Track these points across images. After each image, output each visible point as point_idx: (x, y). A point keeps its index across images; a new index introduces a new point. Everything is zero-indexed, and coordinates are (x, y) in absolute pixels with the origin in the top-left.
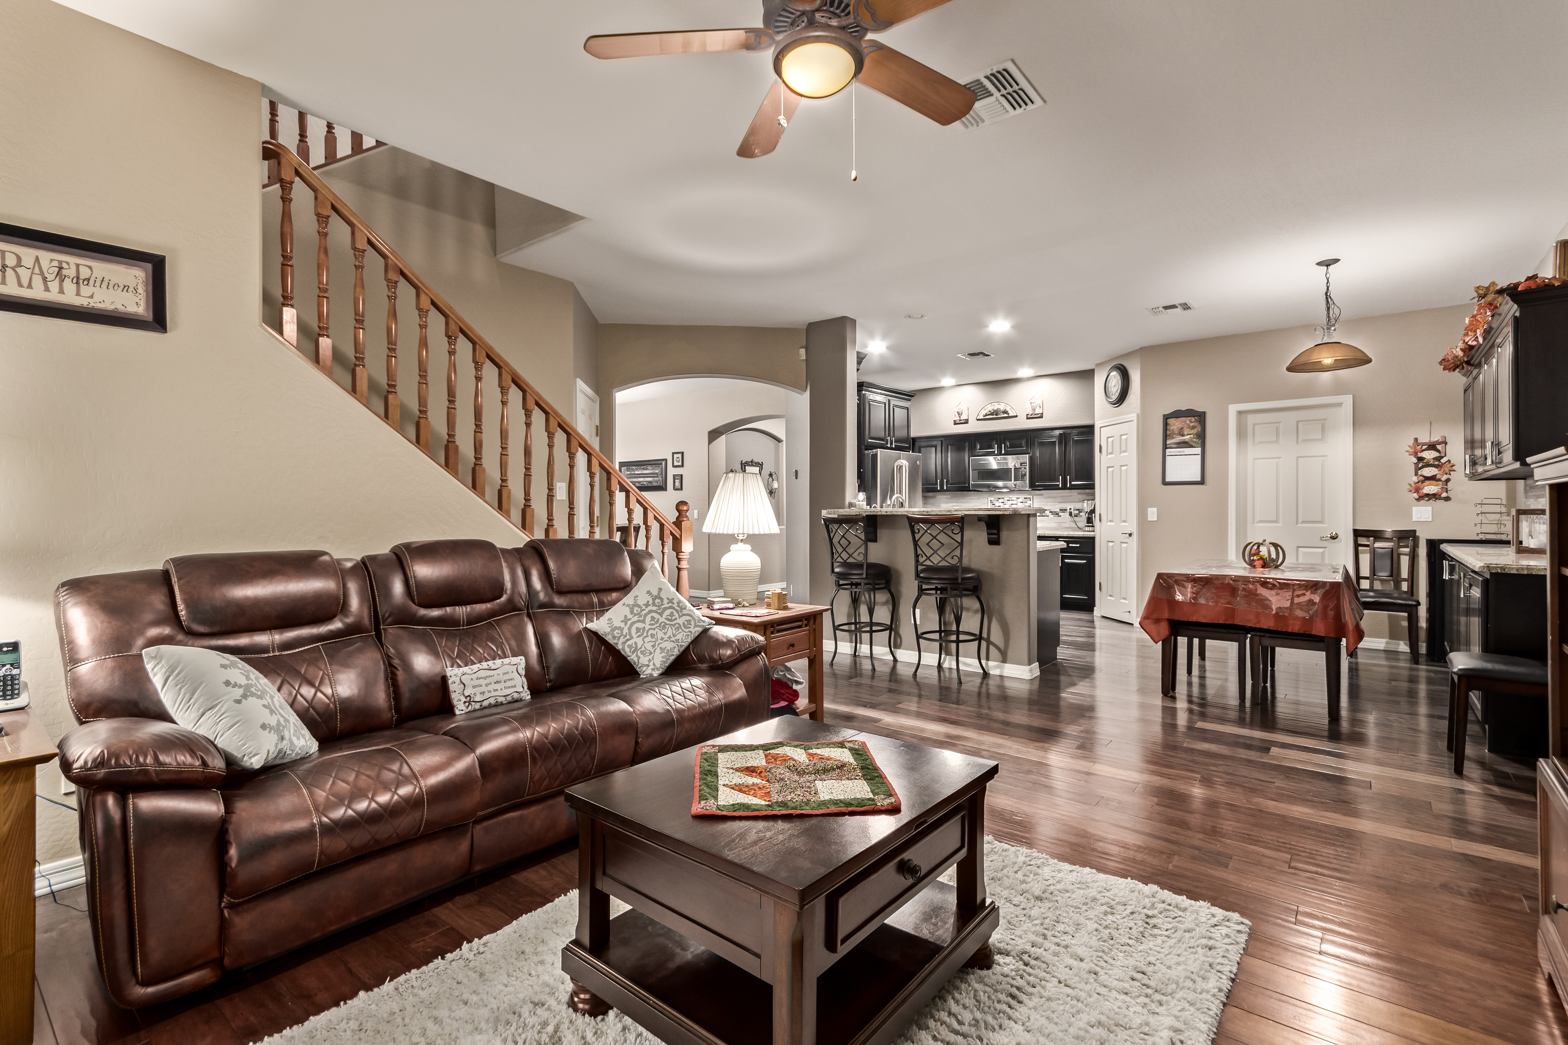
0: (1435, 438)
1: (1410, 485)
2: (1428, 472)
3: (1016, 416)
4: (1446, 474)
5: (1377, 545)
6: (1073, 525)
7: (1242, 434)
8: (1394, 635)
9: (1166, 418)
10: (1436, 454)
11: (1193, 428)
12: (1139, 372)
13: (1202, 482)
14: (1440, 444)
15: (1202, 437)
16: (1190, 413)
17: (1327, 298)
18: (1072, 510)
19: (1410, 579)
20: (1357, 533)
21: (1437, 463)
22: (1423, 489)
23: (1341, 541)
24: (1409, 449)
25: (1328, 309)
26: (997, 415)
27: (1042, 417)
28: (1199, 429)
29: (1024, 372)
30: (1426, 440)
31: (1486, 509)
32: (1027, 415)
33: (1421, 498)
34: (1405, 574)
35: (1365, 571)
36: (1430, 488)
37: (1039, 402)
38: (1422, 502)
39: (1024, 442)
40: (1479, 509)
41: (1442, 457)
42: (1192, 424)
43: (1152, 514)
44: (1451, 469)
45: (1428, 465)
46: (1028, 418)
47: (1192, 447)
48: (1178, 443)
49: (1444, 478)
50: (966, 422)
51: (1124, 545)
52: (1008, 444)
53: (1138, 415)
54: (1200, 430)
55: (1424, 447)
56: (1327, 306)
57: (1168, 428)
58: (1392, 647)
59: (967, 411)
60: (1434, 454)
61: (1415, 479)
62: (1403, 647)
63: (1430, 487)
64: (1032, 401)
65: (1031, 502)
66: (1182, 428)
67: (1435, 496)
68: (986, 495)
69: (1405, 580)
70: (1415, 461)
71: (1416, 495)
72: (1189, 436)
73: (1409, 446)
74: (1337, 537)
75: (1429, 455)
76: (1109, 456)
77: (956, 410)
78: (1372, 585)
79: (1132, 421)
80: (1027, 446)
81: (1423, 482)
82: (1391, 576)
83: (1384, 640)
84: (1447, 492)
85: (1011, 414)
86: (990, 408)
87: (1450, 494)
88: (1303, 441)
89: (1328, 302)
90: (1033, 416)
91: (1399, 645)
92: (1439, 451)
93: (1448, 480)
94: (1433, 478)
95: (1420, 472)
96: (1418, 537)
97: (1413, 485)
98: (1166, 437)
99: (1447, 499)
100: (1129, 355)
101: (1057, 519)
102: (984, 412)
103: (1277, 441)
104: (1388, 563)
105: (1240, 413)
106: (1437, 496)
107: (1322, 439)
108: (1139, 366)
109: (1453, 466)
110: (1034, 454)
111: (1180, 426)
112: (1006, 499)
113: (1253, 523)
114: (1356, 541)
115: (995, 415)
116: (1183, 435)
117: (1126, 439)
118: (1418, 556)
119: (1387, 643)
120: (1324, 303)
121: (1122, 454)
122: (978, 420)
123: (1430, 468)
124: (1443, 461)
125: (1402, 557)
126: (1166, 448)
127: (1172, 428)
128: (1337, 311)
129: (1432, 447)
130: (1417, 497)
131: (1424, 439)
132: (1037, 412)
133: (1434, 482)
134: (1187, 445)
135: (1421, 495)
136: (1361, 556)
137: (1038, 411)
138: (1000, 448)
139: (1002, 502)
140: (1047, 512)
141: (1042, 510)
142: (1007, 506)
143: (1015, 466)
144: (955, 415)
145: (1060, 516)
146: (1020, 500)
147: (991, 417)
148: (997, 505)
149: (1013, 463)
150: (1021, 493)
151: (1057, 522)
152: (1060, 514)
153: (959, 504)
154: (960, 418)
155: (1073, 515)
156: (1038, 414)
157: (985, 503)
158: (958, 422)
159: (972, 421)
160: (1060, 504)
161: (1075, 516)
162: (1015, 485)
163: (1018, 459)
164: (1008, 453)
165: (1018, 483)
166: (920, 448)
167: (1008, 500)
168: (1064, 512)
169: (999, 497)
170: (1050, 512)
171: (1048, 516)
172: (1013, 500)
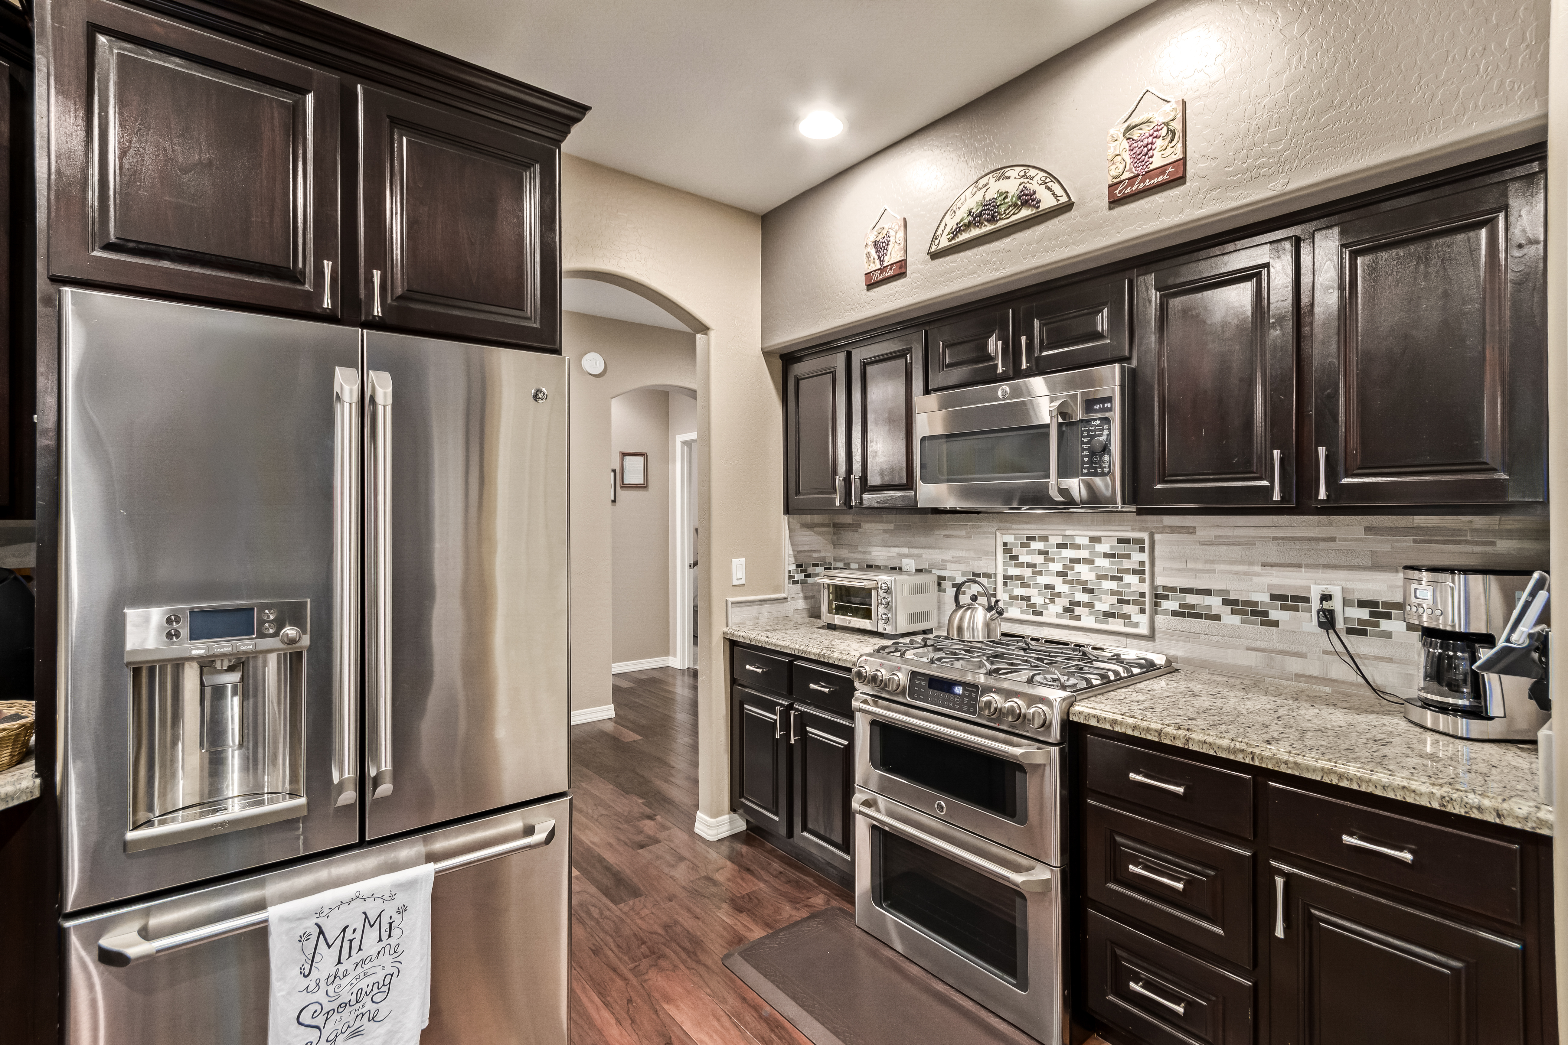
3: (1068, 207)
6: (1341, 671)
18: (1336, 605)
26: (992, 220)
27: (1178, 177)
32: (1115, 186)
37: (1163, 114)
46: (1117, 202)
50: (900, 271)
52: (1044, 332)
59: (901, 234)
64: (1133, 123)
65: (1145, 557)
68: (991, 525)
77: (872, 238)
85: (1047, 201)
86: (973, 201)
90: (1138, 186)
101: (1255, 631)
102: (954, 221)
112: (1054, 540)
115: (990, 222)
122: (937, 254)
132: (1157, 161)
137: (1164, 156)
138: (1012, 353)
139: (1040, 552)
140: (1214, 603)
141: (1190, 591)
142: (1057, 567)
143: (1063, 415)
144: (868, 255)
145: (1275, 624)
146: (1103, 548)
147: (975, 232)
148: (1024, 558)
149: (1056, 404)
150: (1105, 522)
151: (1258, 644)
152: (1275, 614)
153: (915, 551)
154: (882, 262)
155: (1340, 624)
156: (1162, 169)
157: (986, 553)
158: (877, 277)
159: (917, 261)
160: (1275, 571)
161: (1350, 631)
162: (1064, 492)
163: (1071, 384)
164: (1040, 368)
165: (1075, 485)
166: (798, 380)
167: (1060, 546)
168: (1296, 609)
169: (1031, 533)
170: (1226, 602)
171: (1217, 618)
172: (1078, 547)
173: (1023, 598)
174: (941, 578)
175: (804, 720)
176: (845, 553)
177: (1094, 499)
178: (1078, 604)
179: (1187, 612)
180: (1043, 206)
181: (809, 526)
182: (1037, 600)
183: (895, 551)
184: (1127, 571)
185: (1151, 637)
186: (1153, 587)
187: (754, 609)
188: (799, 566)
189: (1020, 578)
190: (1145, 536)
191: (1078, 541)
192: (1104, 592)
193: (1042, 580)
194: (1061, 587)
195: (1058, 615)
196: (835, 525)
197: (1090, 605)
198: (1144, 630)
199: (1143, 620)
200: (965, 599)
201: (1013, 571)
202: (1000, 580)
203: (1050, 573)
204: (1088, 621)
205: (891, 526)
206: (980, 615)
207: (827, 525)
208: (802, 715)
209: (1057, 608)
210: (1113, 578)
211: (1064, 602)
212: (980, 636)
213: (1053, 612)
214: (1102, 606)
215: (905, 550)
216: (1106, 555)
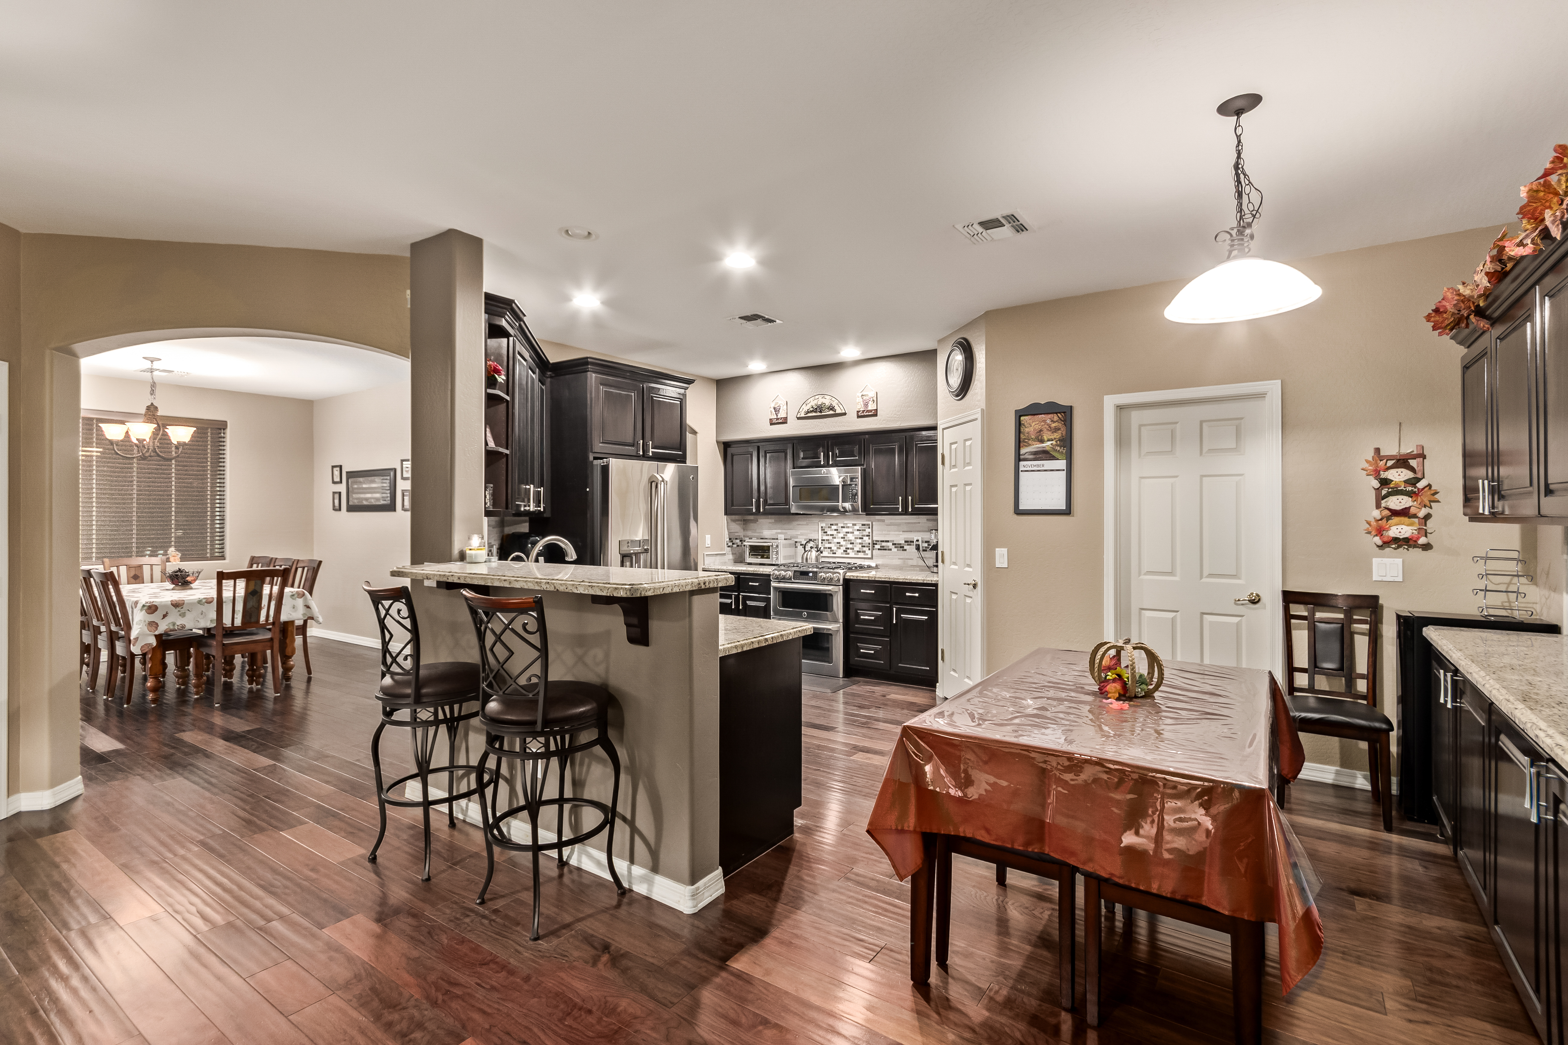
0: (1408, 448)
1: (1369, 523)
2: (1397, 502)
3: (845, 414)
4: (1425, 506)
5: (1319, 615)
6: (921, 563)
7: (1122, 441)
8: (1346, 762)
9: (1019, 414)
10: (1409, 475)
11: (1056, 430)
12: (984, 347)
13: (1067, 511)
14: (1414, 457)
15: (1067, 443)
16: (1051, 408)
17: (1237, 175)
18: (920, 543)
19: (1371, 677)
20: (1289, 597)
21: (1411, 489)
22: (1388, 530)
23: (1265, 608)
24: (1366, 465)
25: (1240, 195)
26: (821, 412)
27: (876, 415)
28: (1063, 431)
29: (849, 352)
30: (1394, 452)
31: (1492, 565)
32: (858, 412)
33: (1386, 544)
34: (1362, 665)
35: (1301, 659)
36: (1401, 529)
37: (872, 394)
38: (1387, 550)
39: (856, 448)
40: (1481, 567)
41: (1419, 480)
42: (1053, 425)
43: (1001, 558)
44: (1432, 498)
45: (1396, 492)
46: (859, 417)
47: (1053, 458)
48: (1035, 453)
49: (1422, 513)
50: (784, 421)
51: (968, 600)
52: (837, 452)
53: (982, 410)
54: (1064, 433)
55: (1390, 463)
56: (1237, 187)
57: (1022, 430)
58: (1344, 781)
59: (785, 407)
60: (1406, 474)
61: (1377, 514)
62: (1362, 782)
63: (1400, 527)
64: (864, 393)
65: (870, 530)
66: (1041, 431)
67: (1407, 542)
68: (815, 520)
69: (1362, 676)
70: (1376, 484)
71: (1378, 540)
72: (1049, 443)
73: (1367, 461)
74: (1259, 600)
75: (1398, 476)
76: (953, 470)
77: (773, 405)
78: (1311, 680)
79: (976, 419)
80: (860, 454)
81: (1388, 518)
82: (1341, 669)
83: (1333, 769)
84: (1426, 536)
85: (839, 411)
86: (813, 403)
87: (1431, 539)
88: (1211, 451)
89: (1239, 182)
90: (864, 413)
91: (1355, 777)
92: (1412, 469)
93: (1428, 517)
94: (1404, 513)
95: (1384, 503)
96: (1382, 606)
97: (1374, 523)
98: (1019, 443)
99: (1427, 547)
100: (972, 324)
101: (901, 554)
102: (806, 408)
103: (1172, 452)
104: (1335, 647)
105: (1120, 408)
106: (1411, 543)
107: (1236, 450)
108: (984, 338)
109: (1436, 493)
110: (869, 465)
111: (1038, 427)
112: (840, 525)
113: (1140, 574)
114: (1286, 609)
115: (819, 412)
116: (1042, 441)
117: (970, 445)
118: (1382, 636)
119: (1337, 773)
120: (1232, 184)
121: (967, 468)
122: (799, 418)
123: (1400, 497)
124: (1420, 485)
125: (1357, 637)
126: (1020, 460)
127: (1027, 430)
128: (1255, 197)
129: (1402, 462)
130: (1380, 543)
131: (1391, 449)
132: (870, 408)
133: (1406, 520)
134: (1048, 456)
135: (1386, 539)
136: (1295, 634)
137: (872, 406)
138: (827, 457)
139: (835, 530)
140: (890, 544)
141: (883, 541)
142: (841, 535)
143: (844, 482)
144: (771, 412)
145: (906, 550)
146: (857, 527)
147: (814, 414)
148: (829, 533)
149: (842, 478)
150: (857, 518)
151: (901, 557)
152: (905, 547)
153: (784, 531)
154: (777, 416)
155: (921, 549)
156: (871, 411)
157: (815, 531)
158: (775, 421)
159: (792, 419)
160: (905, 533)
161: (923, 550)
162: (844, 508)
163: (846, 471)
164: (836, 464)
165: (848, 505)
166: (732, 456)
167: (842, 527)
168: (910, 545)
169: (832, 523)
170: (893, 544)
171: (891, 550)
172: (848, 527)
173: (829, 548)
174: (796, 542)
175: (745, 598)
176: (749, 533)
177: (854, 510)
178: (848, 548)
179: (882, 549)
180: (837, 412)
181: (734, 521)
182: (834, 548)
183: (774, 531)
184: (864, 536)
185: (872, 558)
186: (873, 541)
187: (714, 558)
188: (730, 539)
189: (828, 540)
190: (870, 523)
191: (848, 525)
192: (857, 543)
193: (836, 540)
194: (843, 543)
195: (842, 554)
196: (744, 520)
197: (852, 549)
198: (870, 556)
199: (869, 552)
200: (808, 548)
201: (825, 538)
202: (820, 541)
203: (838, 538)
204: (852, 554)
205: (773, 521)
206: (814, 553)
207: (741, 521)
208: (744, 597)
209: (841, 550)
210: (860, 538)
211: (843, 548)
212: (814, 562)
213: (840, 553)
214: (856, 549)
215: (779, 531)
216: (858, 530)
